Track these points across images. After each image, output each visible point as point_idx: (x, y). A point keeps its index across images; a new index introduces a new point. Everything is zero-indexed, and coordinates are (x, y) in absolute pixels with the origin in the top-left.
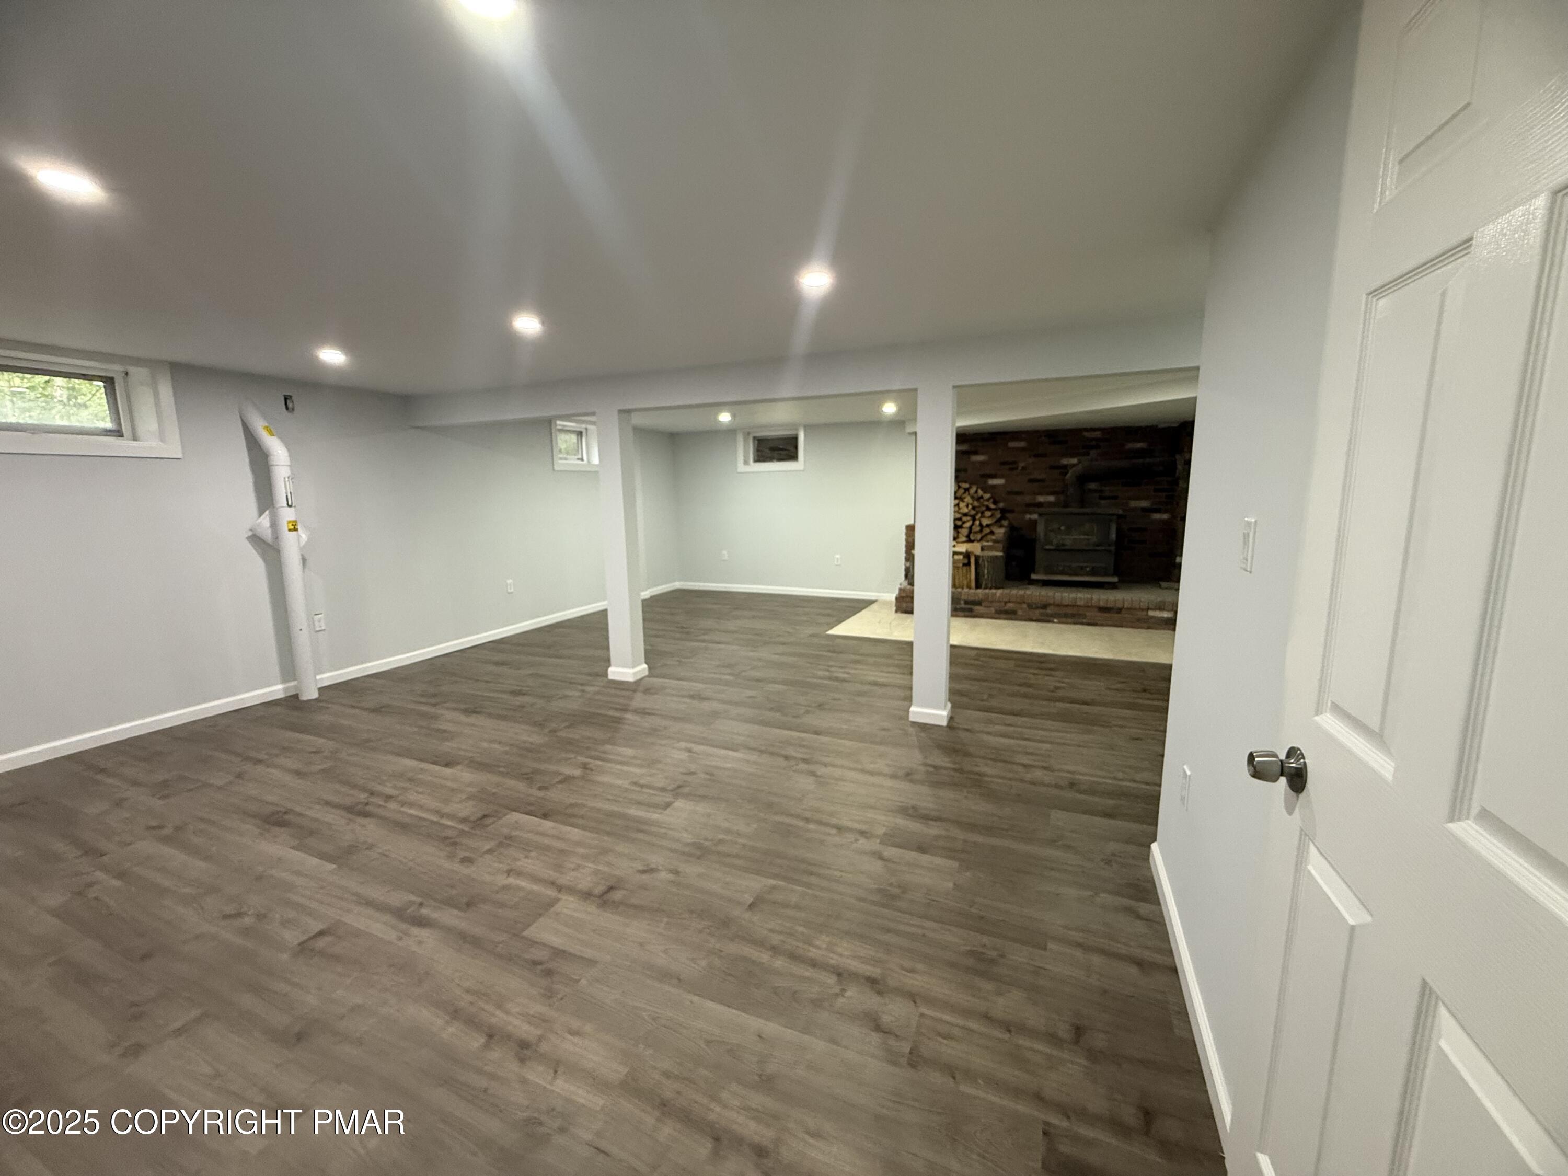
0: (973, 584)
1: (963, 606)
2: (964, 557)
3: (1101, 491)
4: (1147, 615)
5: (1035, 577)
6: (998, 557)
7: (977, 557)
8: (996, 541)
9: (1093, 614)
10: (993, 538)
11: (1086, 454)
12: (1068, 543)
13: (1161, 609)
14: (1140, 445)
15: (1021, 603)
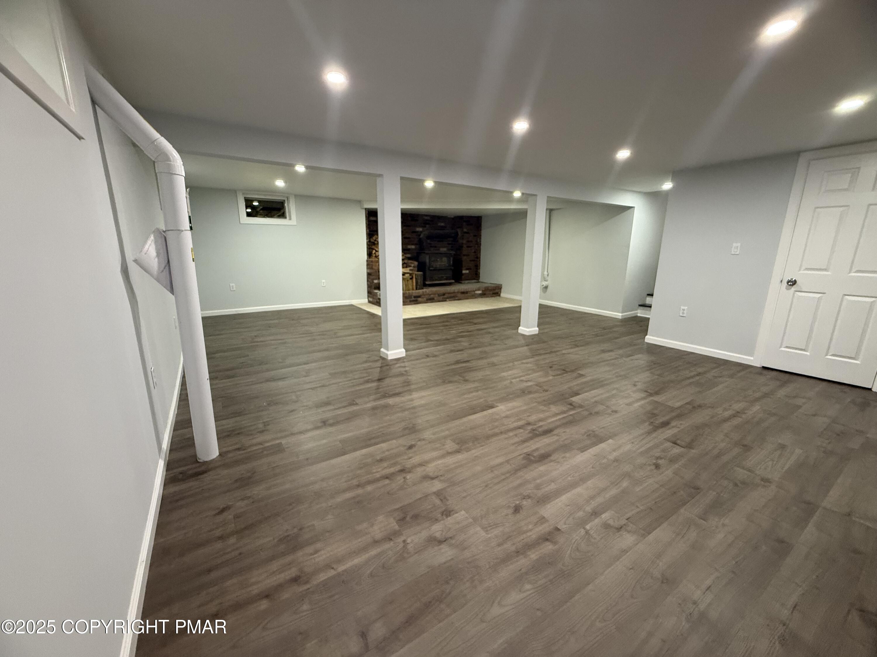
0: (415, 288)
1: (413, 299)
2: (410, 275)
3: (431, 244)
4: (475, 293)
5: (427, 283)
6: (421, 274)
7: (411, 274)
8: (414, 267)
9: (459, 295)
10: (412, 265)
11: (425, 227)
12: (438, 266)
13: (479, 290)
14: (442, 224)
15: (435, 294)
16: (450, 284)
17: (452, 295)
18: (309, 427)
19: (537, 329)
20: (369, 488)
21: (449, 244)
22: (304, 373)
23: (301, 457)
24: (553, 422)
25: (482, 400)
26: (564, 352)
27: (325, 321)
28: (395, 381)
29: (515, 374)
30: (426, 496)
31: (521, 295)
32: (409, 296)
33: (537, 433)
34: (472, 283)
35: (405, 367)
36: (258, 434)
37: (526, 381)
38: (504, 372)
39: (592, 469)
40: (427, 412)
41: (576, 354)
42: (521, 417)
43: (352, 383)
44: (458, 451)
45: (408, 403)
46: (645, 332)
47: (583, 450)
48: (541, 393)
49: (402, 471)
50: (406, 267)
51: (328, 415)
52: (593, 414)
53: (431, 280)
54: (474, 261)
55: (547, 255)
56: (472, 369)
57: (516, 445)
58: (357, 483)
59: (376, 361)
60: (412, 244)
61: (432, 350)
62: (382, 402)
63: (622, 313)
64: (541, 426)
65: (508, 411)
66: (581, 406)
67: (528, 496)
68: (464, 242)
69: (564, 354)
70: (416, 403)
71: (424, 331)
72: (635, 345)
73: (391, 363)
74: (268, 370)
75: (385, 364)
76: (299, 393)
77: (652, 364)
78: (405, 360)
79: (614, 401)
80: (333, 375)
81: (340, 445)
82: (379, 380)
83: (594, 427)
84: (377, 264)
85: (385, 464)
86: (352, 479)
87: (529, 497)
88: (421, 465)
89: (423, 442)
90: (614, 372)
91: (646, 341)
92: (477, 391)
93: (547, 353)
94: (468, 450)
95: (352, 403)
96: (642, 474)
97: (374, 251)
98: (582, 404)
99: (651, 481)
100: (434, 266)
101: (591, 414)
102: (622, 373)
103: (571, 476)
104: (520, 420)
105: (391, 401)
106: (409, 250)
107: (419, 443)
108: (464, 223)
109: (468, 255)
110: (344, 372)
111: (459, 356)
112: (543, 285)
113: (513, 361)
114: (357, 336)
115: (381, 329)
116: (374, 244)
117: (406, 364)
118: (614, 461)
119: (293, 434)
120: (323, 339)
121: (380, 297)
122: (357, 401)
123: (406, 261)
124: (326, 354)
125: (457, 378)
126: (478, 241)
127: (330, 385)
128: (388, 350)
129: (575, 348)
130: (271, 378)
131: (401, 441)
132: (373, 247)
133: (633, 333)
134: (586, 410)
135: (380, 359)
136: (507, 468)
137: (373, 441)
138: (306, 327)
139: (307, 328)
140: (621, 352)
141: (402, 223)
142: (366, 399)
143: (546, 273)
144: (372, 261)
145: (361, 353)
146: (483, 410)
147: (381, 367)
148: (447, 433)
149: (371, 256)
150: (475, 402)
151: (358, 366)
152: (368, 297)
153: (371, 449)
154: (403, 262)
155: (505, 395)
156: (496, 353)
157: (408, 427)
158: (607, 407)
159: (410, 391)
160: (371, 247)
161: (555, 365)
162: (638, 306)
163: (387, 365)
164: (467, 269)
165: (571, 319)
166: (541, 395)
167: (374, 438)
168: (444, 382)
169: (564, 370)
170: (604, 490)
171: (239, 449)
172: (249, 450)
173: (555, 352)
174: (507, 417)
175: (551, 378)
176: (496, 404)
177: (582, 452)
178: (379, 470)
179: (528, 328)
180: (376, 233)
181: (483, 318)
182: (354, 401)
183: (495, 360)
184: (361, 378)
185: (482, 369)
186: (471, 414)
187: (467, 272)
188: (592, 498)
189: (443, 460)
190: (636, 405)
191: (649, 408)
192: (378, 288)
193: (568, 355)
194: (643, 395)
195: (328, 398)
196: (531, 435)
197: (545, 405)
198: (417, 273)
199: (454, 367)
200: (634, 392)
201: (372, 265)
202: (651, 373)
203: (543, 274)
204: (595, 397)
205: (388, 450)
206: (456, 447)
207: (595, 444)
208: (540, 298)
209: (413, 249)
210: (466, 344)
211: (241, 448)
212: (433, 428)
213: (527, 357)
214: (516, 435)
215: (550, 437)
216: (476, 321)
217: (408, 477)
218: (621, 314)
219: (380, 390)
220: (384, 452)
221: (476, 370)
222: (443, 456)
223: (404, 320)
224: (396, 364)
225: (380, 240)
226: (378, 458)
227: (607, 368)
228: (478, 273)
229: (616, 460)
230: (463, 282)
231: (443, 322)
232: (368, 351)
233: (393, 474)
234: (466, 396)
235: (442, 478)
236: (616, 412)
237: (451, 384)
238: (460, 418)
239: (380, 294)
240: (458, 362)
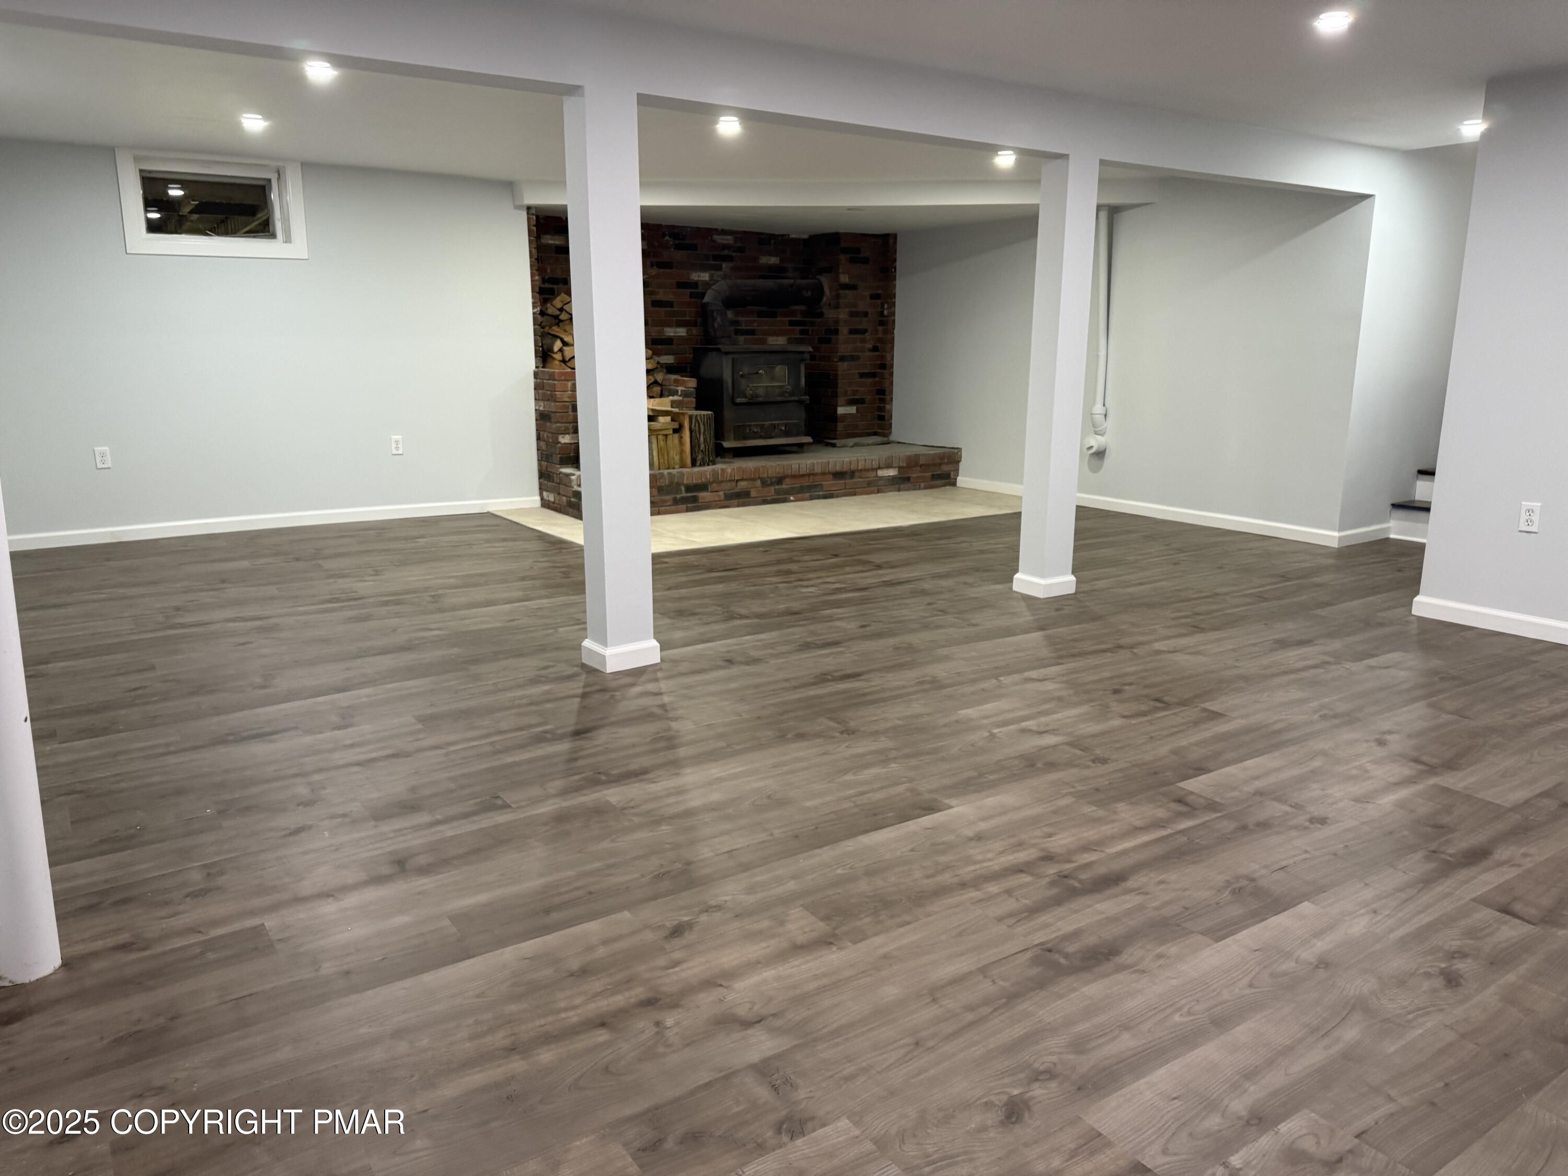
0: (688, 461)
1: (684, 495)
2: (673, 419)
3: (737, 323)
4: (877, 476)
5: (726, 444)
6: (708, 417)
7: (675, 417)
8: (685, 394)
9: (829, 483)
10: (680, 389)
11: (719, 268)
12: (761, 392)
13: (889, 466)
14: (773, 260)
15: (754, 480)
16: (800, 448)
17: (806, 482)
18: (352, 876)
19: (1073, 578)
20: (546, 1056)
21: (792, 323)
22: (334, 719)
23: (328, 968)
24: (1125, 853)
25: (900, 789)
26: (1157, 646)
27: (403, 563)
28: (627, 735)
29: (1002, 712)
30: (727, 1077)
31: (1021, 482)
32: (671, 483)
33: (1077, 884)
34: (868, 445)
35: (660, 694)
36: (188, 899)
37: (1040, 733)
38: (967, 706)
39: (1248, 991)
40: (727, 826)
41: (1198, 653)
42: (1024, 837)
43: (492, 743)
44: (826, 942)
45: (672, 800)
46: (1413, 585)
47: (1220, 932)
48: (1088, 767)
49: (650, 1003)
50: (662, 395)
51: (415, 841)
52: (1251, 827)
53: (737, 438)
54: (873, 375)
55: (1102, 353)
56: (869, 698)
57: (1011, 921)
58: (507, 1042)
59: (570, 678)
60: (679, 324)
61: (748, 642)
62: (589, 798)
63: (1340, 530)
64: (1088, 865)
65: (983, 819)
66: (1212, 806)
67: (1046, 1071)
68: (843, 315)
69: (1159, 652)
70: (695, 801)
71: (720, 588)
72: (1381, 625)
73: (614, 684)
74: (218, 711)
75: (598, 687)
76: (317, 777)
77: (1436, 679)
78: (659, 675)
79: (1314, 790)
80: (429, 721)
81: (454, 930)
82: (578, 734)
83: (1255, 866)
84: (570, 384)
85: (596, 985)
86: (491, 1030)
87: (1050, 1074)
88: (710, 983)
89: (717, 916)
90: (1314, 704)
91: (1417, 610)
92: (886, 762)
93: (1104, 651)
94: (859, 936)
95: (493, 804)
96: (1405, 1004)
97: (558, 345)
98: (1218, 799)
99: (1430, 1023)
100: (749, 392)
101: (1244, 828)
102: (1342, 707)
103: (1186, 1009)
104: (1020, 846)
105: (614, 795)
106: (669, 341)
107: (704, 918)
108: (843, 258)
109: (853, 358)
110: (467, 713)
111: (828, 660)
112: (1091, 448)
113: (998, 672)
114: (508, 606)
115: (583, 583)
116: (557, 321)
117: (663, 685)
118: (1317, 967)
119: (299, 900)
120: (397, 615)
121: (579, 489)
122: (509, 797)
123: (660, 377)
124: (407, 658)
125: (825, 723)
126: (886, 313)
127: (419, 750)
128: (604, 643)
129: (1192, 633)
130: (230, 735)
131: (650, 913)
132: (555, 330)
133: (1375, 590)
134: (1229, 817)
135: (580, 671)
136: (987, 988)
137: (556, 916)
138: (340, 581)
139: (342, 584)
140: (1336, 645)
141: (645, 254)
142: (536, 791)
143: (1098, 409)
144: (552, 377)
145: (519, 654)
146: (904, 818)
147: (584, 696)
148: (792, 885)
149: (549, 360)
150: (879, 796)
151: (510, 695)
152: (542, 489)
153: (551, 939)
154: (653, 380)
155: (975, 774)
156: (944, 651)
157: (669, 872)
158: (1296, 806)
159: (675, 765)
160: (547, 329)
161: (1130, 684)
162: (1389, 508)
163: (603, 690)
164: (851, 402)
165: (1180, 550)
166: (1087, 773)
167: (559, 907)
168: (782, 737)
169: (1158, 700)
170: (1287, 1051)
171: (124, 947)
172: (159, 949)
173: (1131, 647)
174: (979, 838)
175: (1117, 722)
176: (947, 801)
177: (1218, 940)
178: (578, 1001)
179: (1043, 576)
180: (561, 286)
181: (902, 548)
182: (497, 797)
183: (939, 671)
184: (521, 729)
185: (901, 696)
186: (866, 831)
187: (852, 410)
188: (1250, 1075)
189: (781, 969)
190: (1388, 800)
191: (1424, 809)
192: (573, 459)
193: (1170, 656)
194: (1407, 771)
195: (413, 789)
196: (1054, 891)
197: (1100, 804)
198: (695, 413)
199: (812, 692)
200: (1379, 762)
201: (553, 389)
202: (1431, 706)
203: (1088, 414)
204: (1257, 778)
205: (605, 942)
206: (822, 927)
207: (1258, 916)
208: (1081, 489)
209: (681, 338)
210: (851, 626)
211: (133, 944)
212: (746, 874)
213: (1042, 663)
214: (1009, 892)
215: (1116, 896)
216: (877, 558)
217: (669, 1022)
218: (1336, 534)
219: (580, 763)
220: (590, 948)
221: (883, 700)
222: (781, 956)
223: (657, 559)
224: (633, 685)
225: (577, 307)
226: (575, 965)
227: (1295, 694)
228: (886, 414)
229: (1323, 963)
230: (838, 442)
231: (779, 562)
232: (542, 649)
233: (622, 1013)
234: (849, 777)
235: (778, 1023)
236: (1323, 821)
237: (805, 744)
238: (834, 840)
239: (579, 477)
240: (824, 678)
